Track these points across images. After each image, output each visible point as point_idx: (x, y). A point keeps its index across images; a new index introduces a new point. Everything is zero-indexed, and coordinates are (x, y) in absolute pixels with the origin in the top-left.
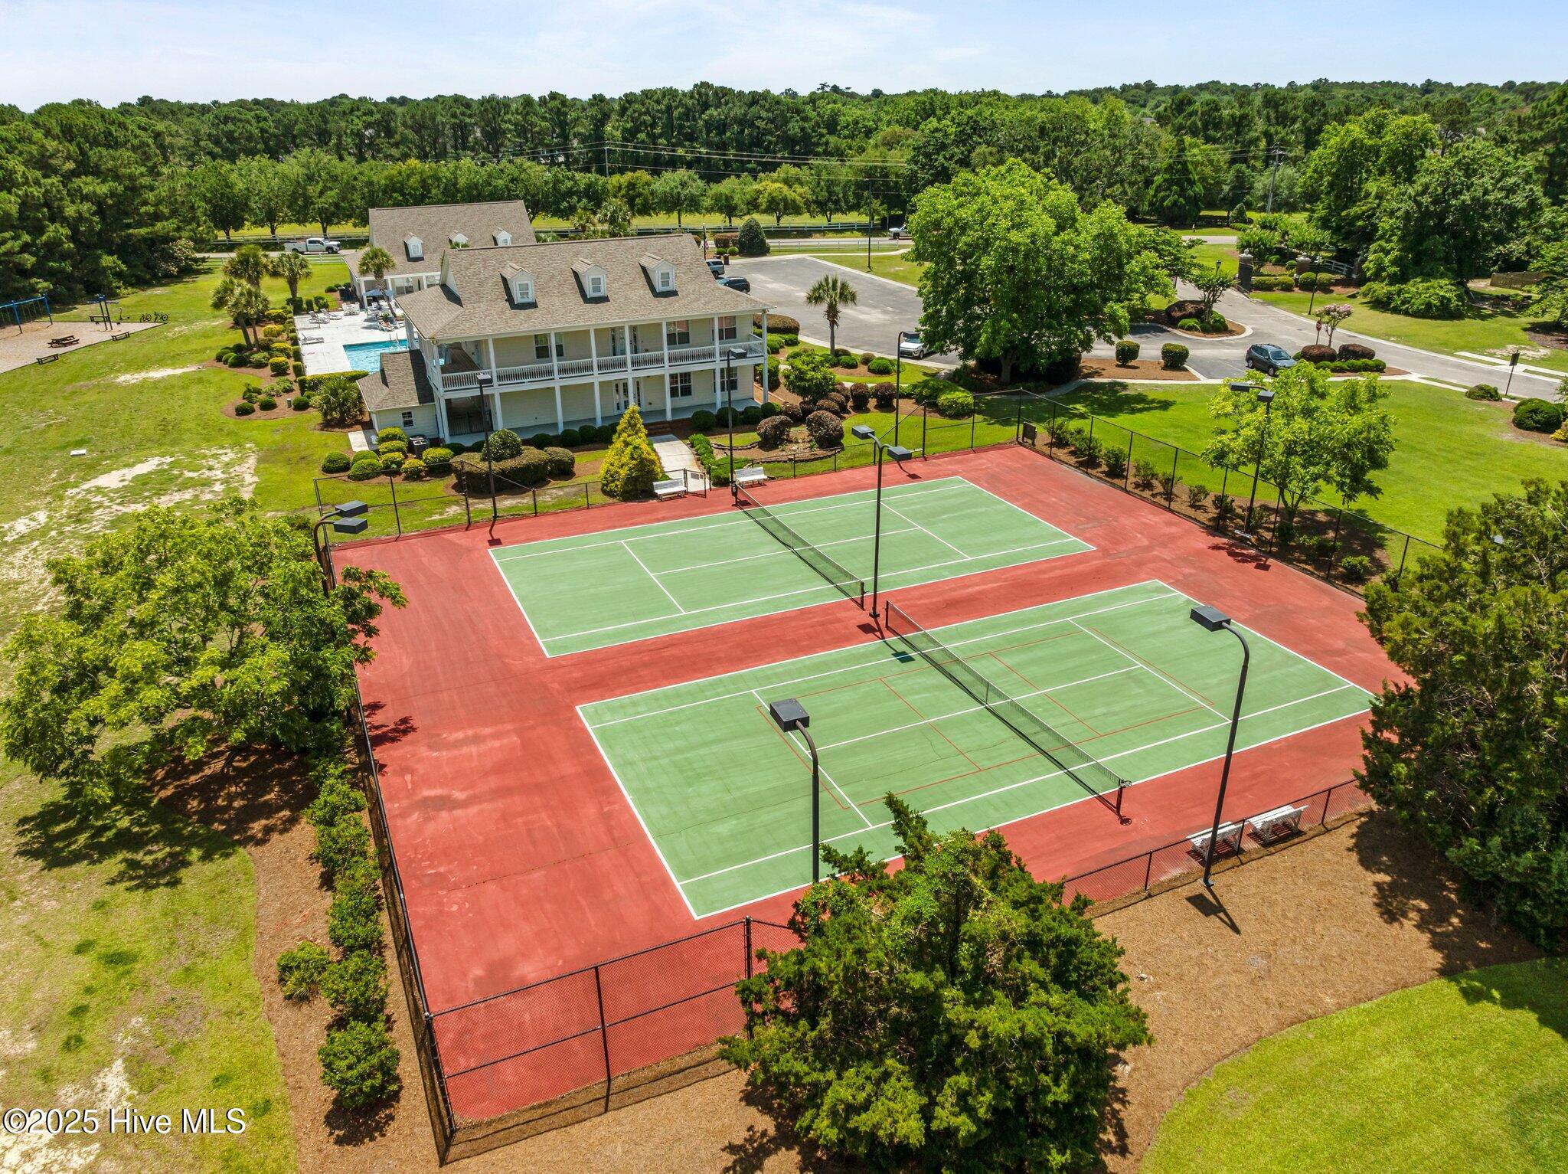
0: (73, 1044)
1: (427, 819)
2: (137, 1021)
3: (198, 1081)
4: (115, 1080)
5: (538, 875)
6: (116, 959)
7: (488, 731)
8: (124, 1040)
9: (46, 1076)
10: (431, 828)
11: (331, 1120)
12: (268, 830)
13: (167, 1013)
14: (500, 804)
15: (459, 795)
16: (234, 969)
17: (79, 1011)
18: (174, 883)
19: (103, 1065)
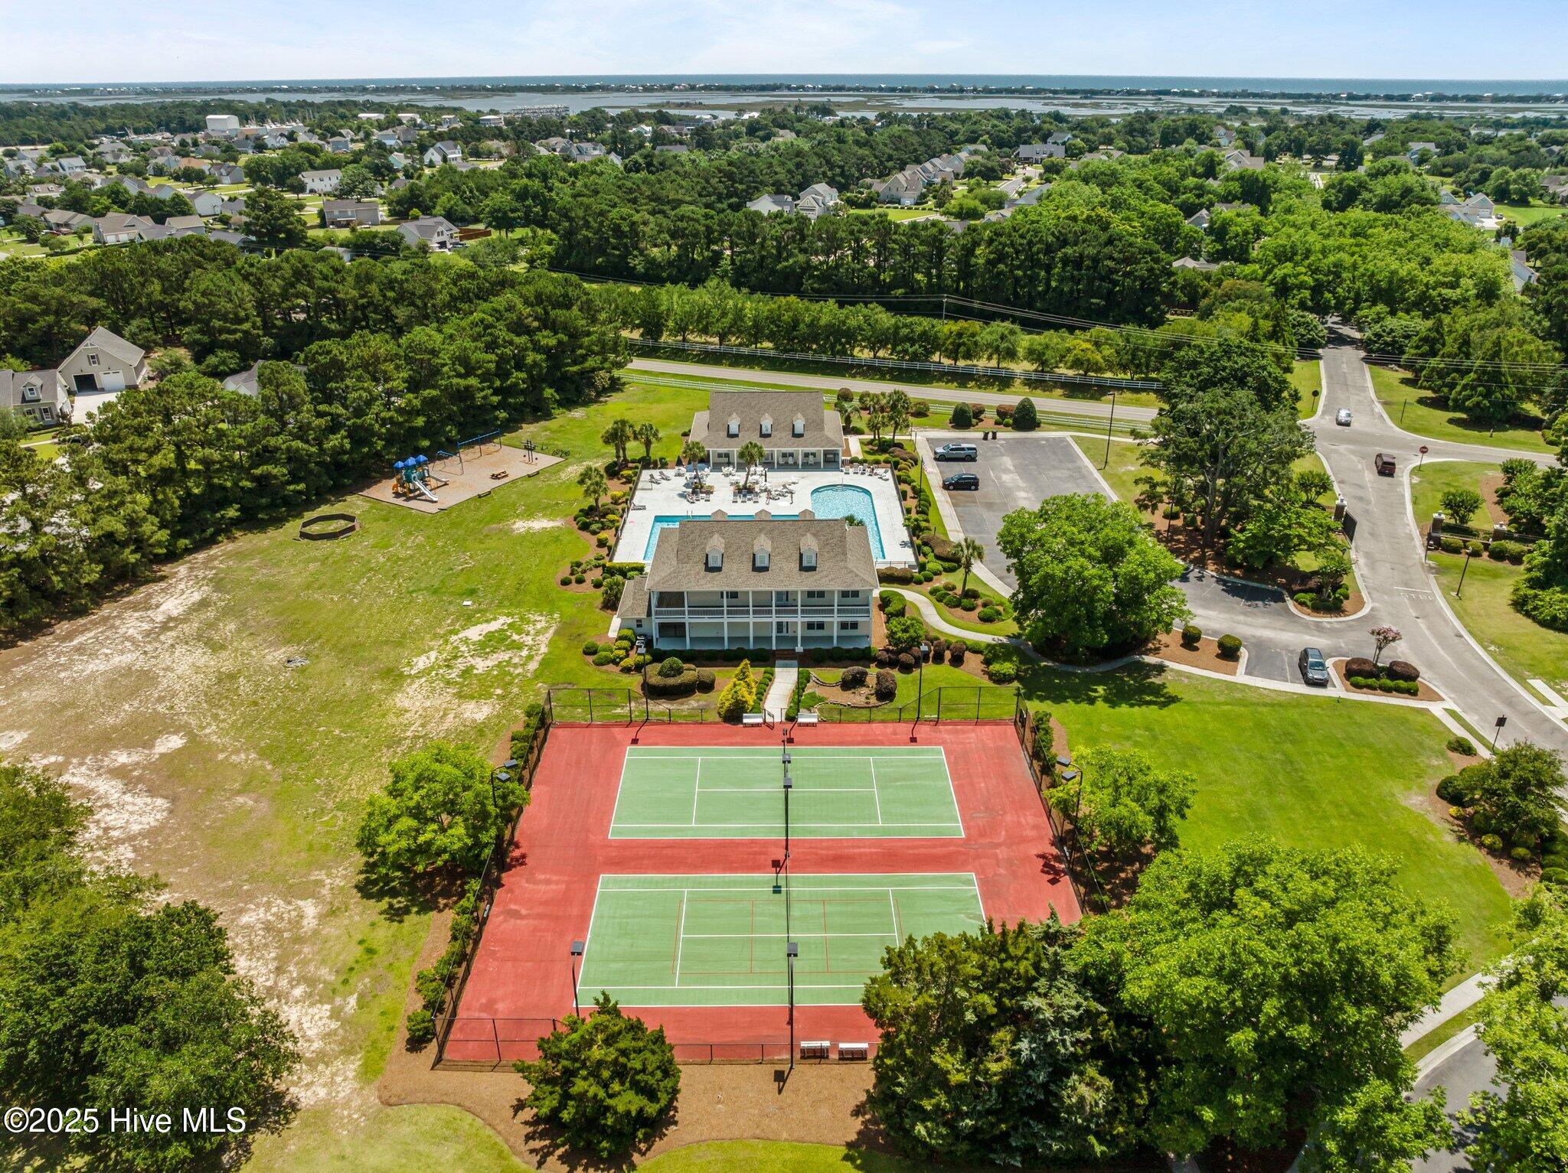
0: (345, 982)
1: (505, 921)
2: (367, 980)
3: (377, 1011)
4: (352, 1001)
5: (529, 964)
6: (370, 951)
7: (555, 878)
8: (361, 987)
9: (334, 991)
10: (505, 925)
11: (409, 1041)
12: (446, 905)
13: (378, 980)
14: (536, 922)
15: (524, 912)
16: (406, 969)
17: (351, 969)
18: (401, 922)
19: (352, 994)
